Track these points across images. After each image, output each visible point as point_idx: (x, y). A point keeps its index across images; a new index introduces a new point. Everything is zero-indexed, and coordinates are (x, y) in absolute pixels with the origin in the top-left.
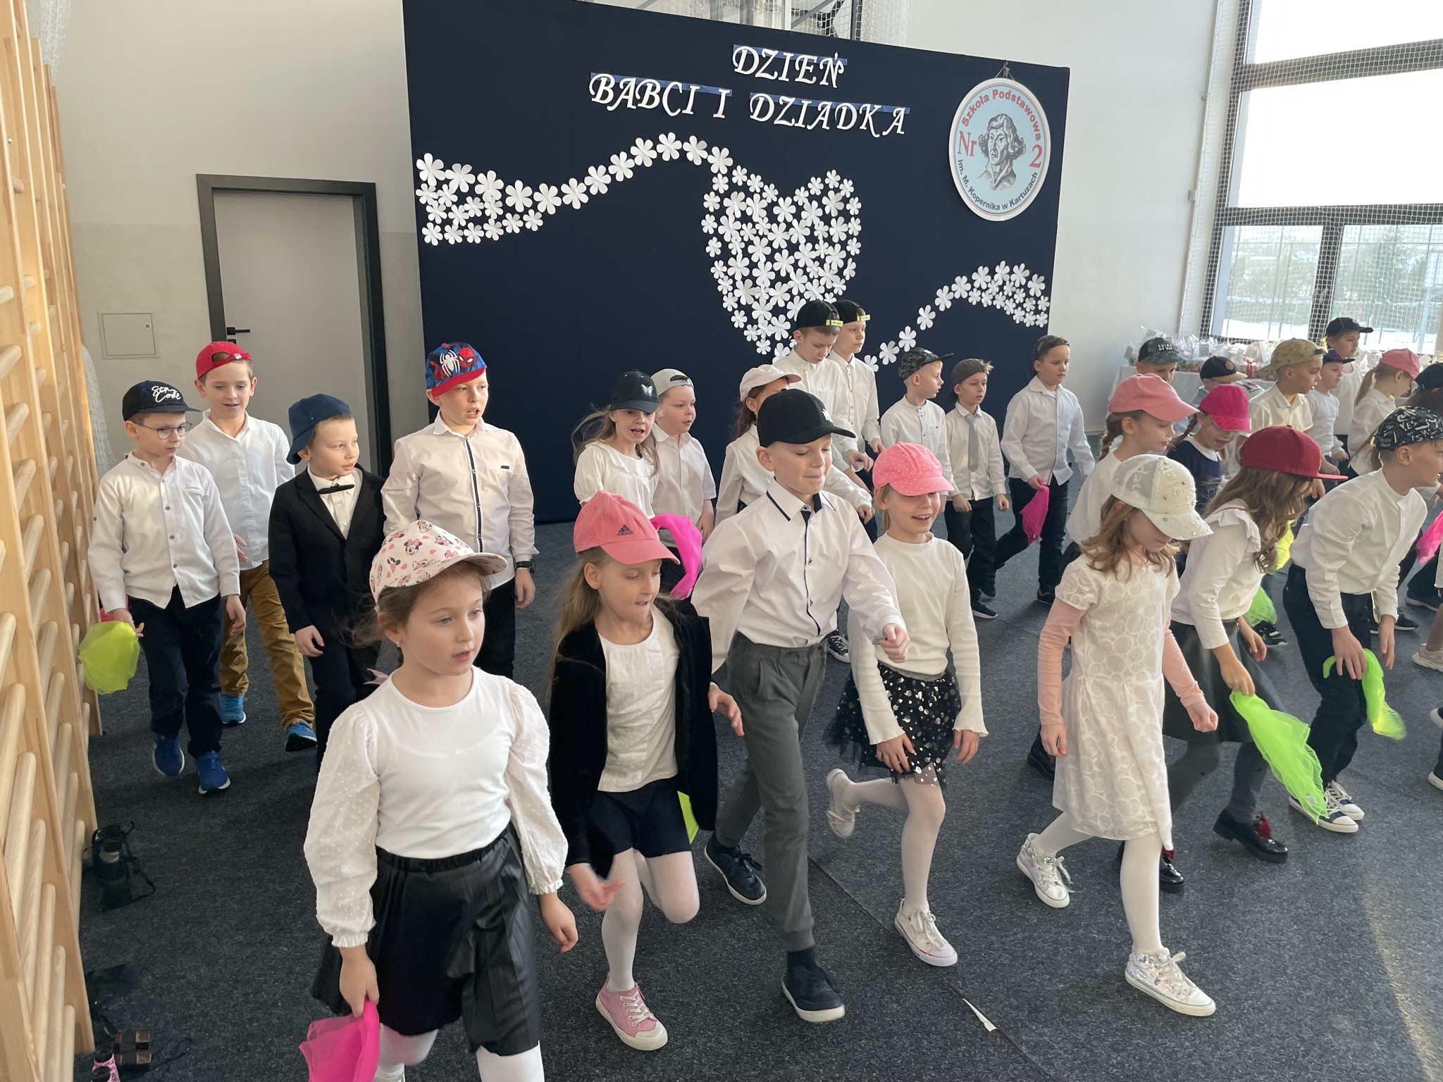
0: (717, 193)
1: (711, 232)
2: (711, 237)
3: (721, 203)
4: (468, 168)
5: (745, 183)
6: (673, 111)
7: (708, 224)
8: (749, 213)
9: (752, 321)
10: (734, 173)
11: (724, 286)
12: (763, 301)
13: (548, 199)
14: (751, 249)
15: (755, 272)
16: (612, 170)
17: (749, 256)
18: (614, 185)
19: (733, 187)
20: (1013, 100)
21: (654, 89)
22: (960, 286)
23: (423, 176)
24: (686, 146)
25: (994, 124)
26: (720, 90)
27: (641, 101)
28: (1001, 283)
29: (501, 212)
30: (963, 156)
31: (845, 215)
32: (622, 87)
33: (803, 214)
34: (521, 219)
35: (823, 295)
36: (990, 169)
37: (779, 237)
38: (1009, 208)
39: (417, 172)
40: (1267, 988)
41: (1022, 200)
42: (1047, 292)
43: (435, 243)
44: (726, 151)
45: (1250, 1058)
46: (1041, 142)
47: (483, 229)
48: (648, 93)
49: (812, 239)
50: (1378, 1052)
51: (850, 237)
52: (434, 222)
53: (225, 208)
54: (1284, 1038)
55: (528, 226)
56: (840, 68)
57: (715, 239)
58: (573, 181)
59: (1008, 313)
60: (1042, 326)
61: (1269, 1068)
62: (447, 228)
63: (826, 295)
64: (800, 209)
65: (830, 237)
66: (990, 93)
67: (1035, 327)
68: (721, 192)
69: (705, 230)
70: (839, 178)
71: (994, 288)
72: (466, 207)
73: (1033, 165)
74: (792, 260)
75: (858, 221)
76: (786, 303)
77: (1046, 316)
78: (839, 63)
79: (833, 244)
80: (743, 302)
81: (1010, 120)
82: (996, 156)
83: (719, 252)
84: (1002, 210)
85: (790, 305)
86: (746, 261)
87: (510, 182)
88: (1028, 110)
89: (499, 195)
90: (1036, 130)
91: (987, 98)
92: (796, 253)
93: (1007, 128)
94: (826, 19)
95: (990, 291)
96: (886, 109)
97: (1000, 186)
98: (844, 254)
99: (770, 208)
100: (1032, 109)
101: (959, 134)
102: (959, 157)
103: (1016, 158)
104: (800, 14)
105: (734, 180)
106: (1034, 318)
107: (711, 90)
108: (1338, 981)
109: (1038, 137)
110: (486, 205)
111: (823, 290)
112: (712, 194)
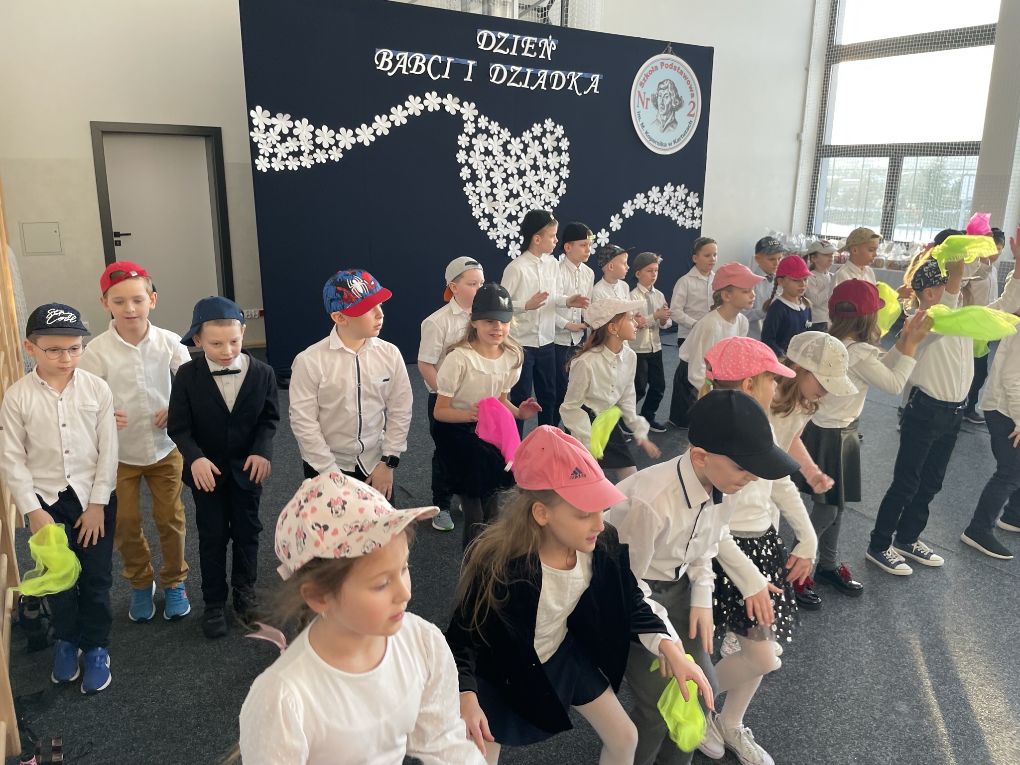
0: (467, 134)
1: (464, 162)
2: (463, 166)
3: (470, 142)
4: (288, 116)
5: (487, 127)
6: (435, 75)
7: (461, 157)
8: (490, 149)
9: (493, 226)
10: (479, 120)
11: (473, 200)
12: (501, 211)
13: (346, 138)
14: (492, 174)
15: (495, 191)
16: (392, 118)
17: (491, 179)
18: (393, 128)
19: (479, 130)
20: (675, 69)
21: (421, 60)
22: (640, 200)
23: (255, 122)
24: (445, 101)
25: (662, 86)
26: (468, 62)
27: (412, 69)
28: (668, 198)
29: (312, 148)
30: (641, 108)
31: (558, 150)
32: (398, 58)
33: (529, 150)
34: (327, 153)
35: (543, 207)
36: (659, 118)
37: (512, 167)
38: (673, 145)
39: (250, 119)
40: (851, 684)
41: (682, 139)
42: (700, 204)
43: (265, 170)
44: (473, 105)
45: (839, 733)
46: (694, 99)
47: (299, 160)
48: (417, 63)
49: (535, 167)
50: (926, 727)
51: (562, 166)
52: (263, 155)
53: (112, 147)
54: (862, 719)
55: (332, 158)
56: (553, 46)
57: (466, 167)
58: (364, 126)
59: (673, 219)
60: (697, 228)
61: (852, 739)
62: (273, 159)
63: (546, 207)
64: (526, 146)
65: (548, 166)
66: (658, 64)
67: (692, 229)
68: (470, 134)
69: (459, 161)
70: (553, 124)
71: (663, 202)
72: (287, 144)
73: (689, 115)
74: (521, 182)
75: (568, 154)
76: (517, 212)
77: (700, 221)
78: (553, 43)
79: (549, 171)
80: (487, 212)
81: (673, 84)
82: (663, 109)
83: (469, 177)
84: (668, 147)
85: (520, 214)
86: (489, 183)
87: (318, 126)
88: (685, 77)
89: (311, 136)
90: (691, 91)
91: (656, 67)
92: (524, 178)
93: (671, 89)
94: (544, 12)
95: (660, 204)
96: (586, 75)
97: (667, 130)
98: (558, 178)
99: (504, 145)
100: (688, 76)
101: (637, 94)
102: (637, 110)
103: (677, 110)
104: (524, 8)
105: (479, 126)
106: (691, 222)
107: (462, 61)
108: (898, 678)
109: (692, 96)
110: (302, 143)
111: (543, 204)
112: (464, 135)
